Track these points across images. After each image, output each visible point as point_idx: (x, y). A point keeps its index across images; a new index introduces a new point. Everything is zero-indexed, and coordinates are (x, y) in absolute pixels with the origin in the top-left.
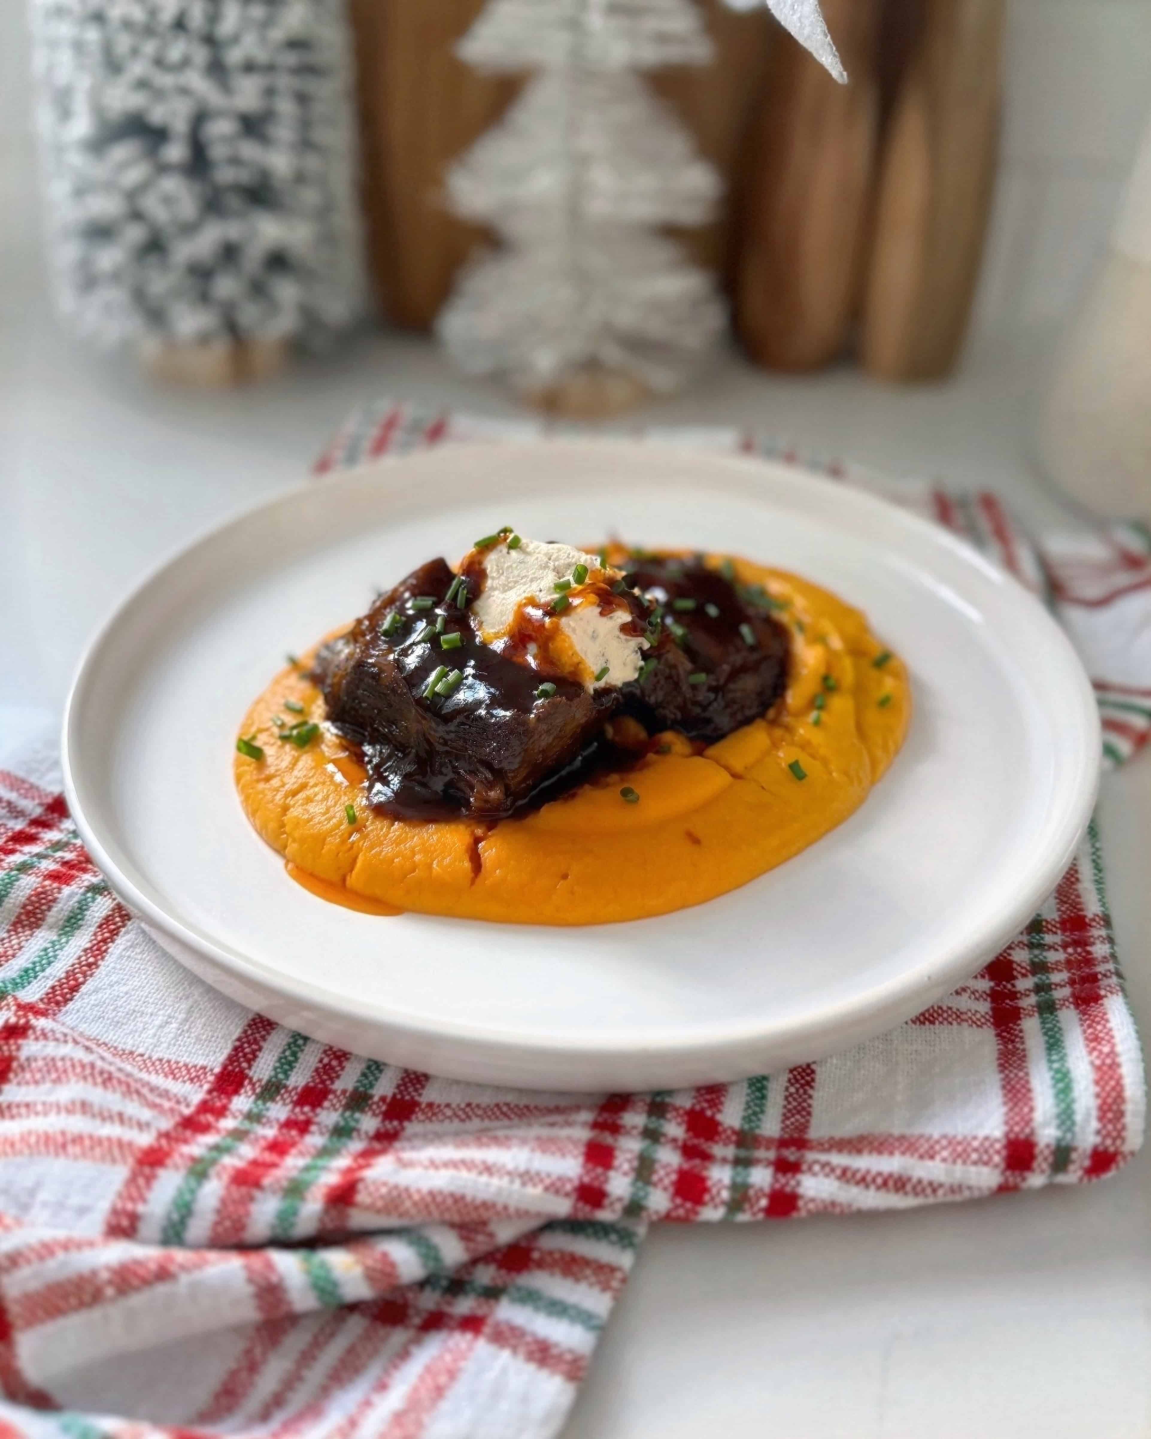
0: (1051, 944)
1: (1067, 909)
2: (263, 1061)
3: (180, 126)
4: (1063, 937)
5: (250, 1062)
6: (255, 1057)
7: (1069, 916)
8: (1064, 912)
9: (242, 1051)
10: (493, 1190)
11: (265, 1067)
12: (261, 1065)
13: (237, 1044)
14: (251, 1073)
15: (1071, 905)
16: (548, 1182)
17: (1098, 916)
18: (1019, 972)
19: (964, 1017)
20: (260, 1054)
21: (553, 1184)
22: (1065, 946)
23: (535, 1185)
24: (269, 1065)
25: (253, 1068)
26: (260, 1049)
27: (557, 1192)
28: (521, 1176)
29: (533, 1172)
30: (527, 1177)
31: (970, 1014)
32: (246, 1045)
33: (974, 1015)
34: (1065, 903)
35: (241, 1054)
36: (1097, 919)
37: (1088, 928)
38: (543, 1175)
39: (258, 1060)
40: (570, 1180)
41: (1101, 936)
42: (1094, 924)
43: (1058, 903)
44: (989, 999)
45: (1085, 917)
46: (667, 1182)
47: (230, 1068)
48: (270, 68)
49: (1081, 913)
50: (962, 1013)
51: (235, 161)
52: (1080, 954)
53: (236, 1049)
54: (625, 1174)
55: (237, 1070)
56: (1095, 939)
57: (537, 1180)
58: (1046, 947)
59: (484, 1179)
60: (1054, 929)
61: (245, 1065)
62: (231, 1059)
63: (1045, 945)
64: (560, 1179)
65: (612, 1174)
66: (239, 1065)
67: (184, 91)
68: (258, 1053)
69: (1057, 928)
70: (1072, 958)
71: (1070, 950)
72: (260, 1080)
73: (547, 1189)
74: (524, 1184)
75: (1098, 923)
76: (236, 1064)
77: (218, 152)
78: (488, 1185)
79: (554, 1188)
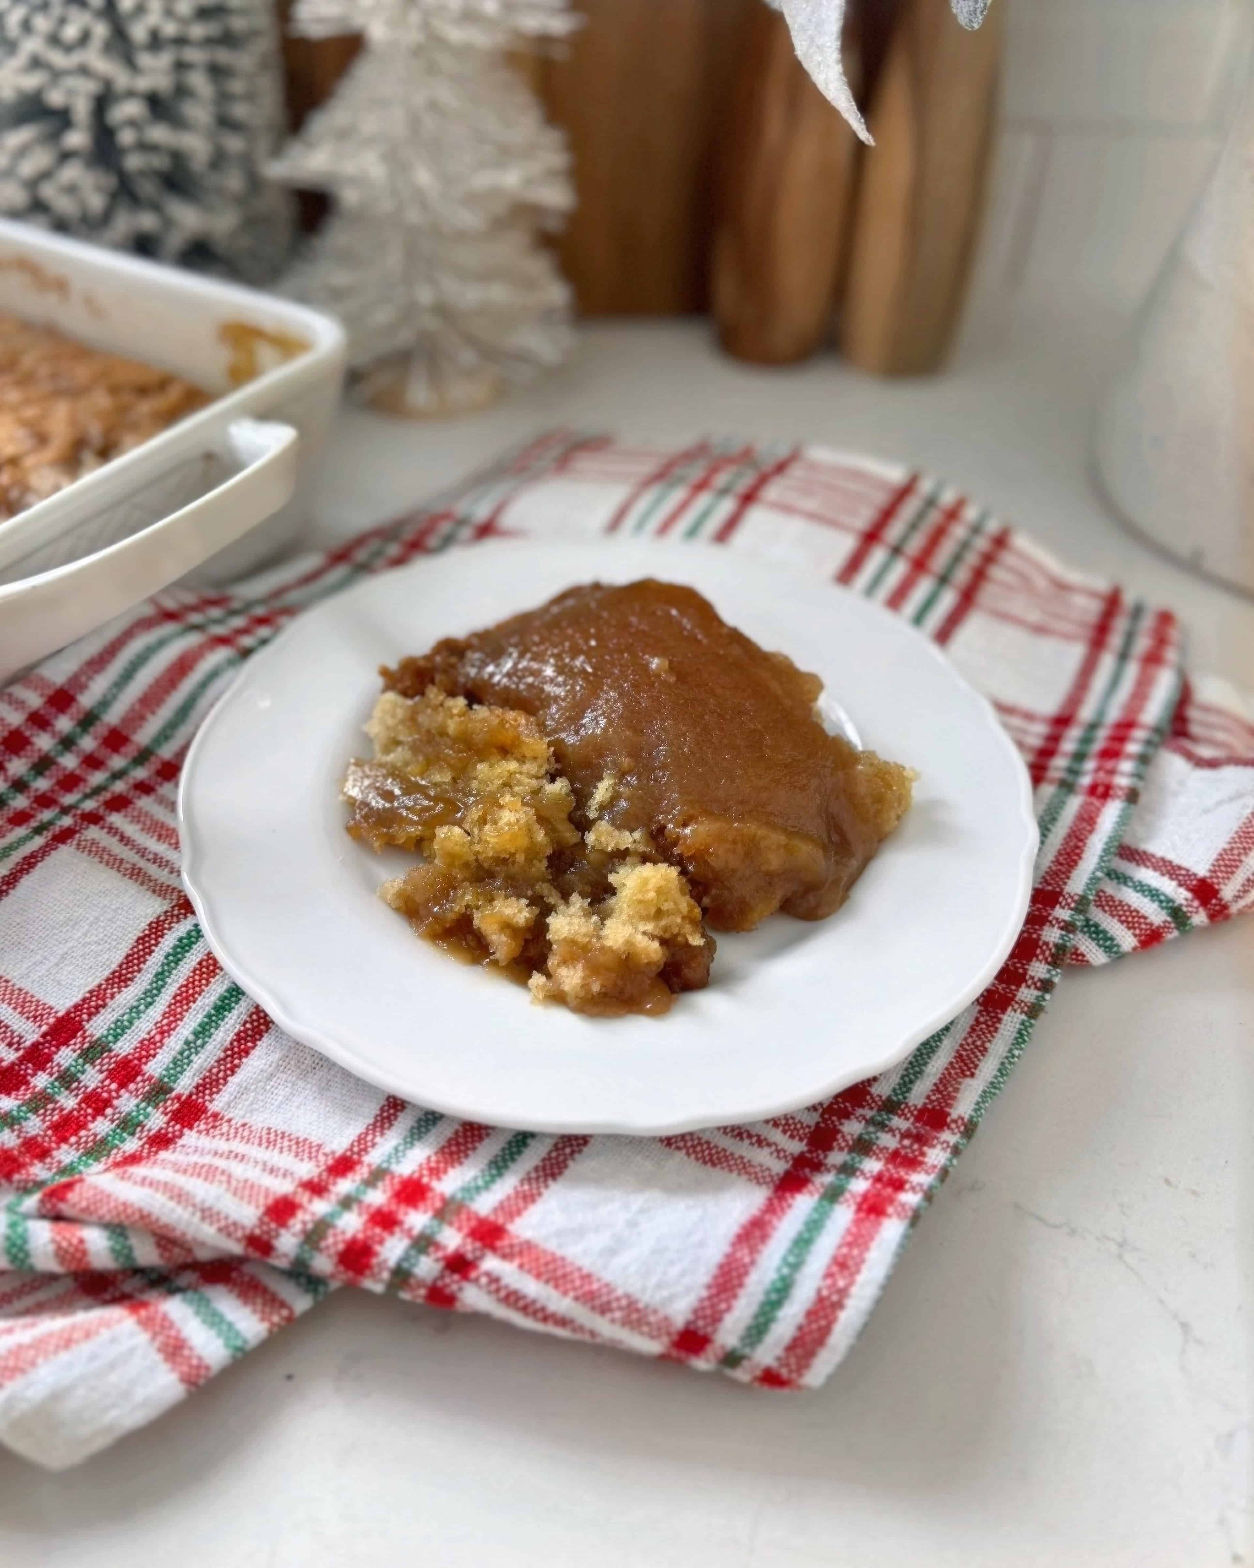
0: (894, 1128)
1: (937, 1100)
2: (102, 1018)
3: (82, 110)
4: (912, 1127)
5: (90, 1015)
6: (98, 1012)
7: (934, 1108)
8: (932, 1101)
9: (89, 1003)
10: (175, 1216)
11: (102, 1024)
12: (99, 1021)
13: (88, 995)
14: (87, 1026)
15: (943, 1096)
16: (223, 1223)
17: (963, 1119)
18: (839, 1144)
19: (752, 1170)
20: (102, 1011)
21: (227, 1227)
22: (906, 1135)
23: (211, 1224)
24: (105, 1024)
25: (91, 1022)
26: (104, 1006)
27: (229, 1235)
28: (203, 1211)
29: (215, 1210)
30: (207, 1214)
31: (758, 1169)
32: (94, 998)
33: (762, 1171)
34: (940, 1092)
35: (86, 1006)
36: (960, 1122)
37: (945, 1128)
38: (222, 1216)
39: (99, 1015)
40: (243, 1228)
41: (948, 1143)
42: (953, 1126)
43: (932, 1091)
44: (791, 1163)
45: (948, 1114)
46: (332, 1251)
47: (72, 1015)
48: (181, 41)
49: (947, 1110)
50: (751, 1166)
51: (144, 147)
52: (913, 1151)
53: (84, 1000)
54: (294, 1235)
55: (77, 1019)
56: (939, 1142)
57: (215, 1218)
58: (886, 1129)
59: (172, 1204)
60: (909, 1115)
61: (85, 1017)
62: (77, 1007)
63: (887, 1126)
64: (235, 1224)
65: (283, 1231)
66: (80, 1016)
67: (84, 71)
68: (101, 1009)
69: (912, 1114)
70: (903, 1152)
71: (906, 1142)
72: (92, 1036)
73: (220, 1230)
74: (203, 1219)
75: (958, 1127)
76: (78, 1013)
77: (126, 137)
78: (173, 1211)
79: (227, 1230)
